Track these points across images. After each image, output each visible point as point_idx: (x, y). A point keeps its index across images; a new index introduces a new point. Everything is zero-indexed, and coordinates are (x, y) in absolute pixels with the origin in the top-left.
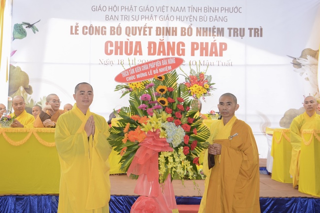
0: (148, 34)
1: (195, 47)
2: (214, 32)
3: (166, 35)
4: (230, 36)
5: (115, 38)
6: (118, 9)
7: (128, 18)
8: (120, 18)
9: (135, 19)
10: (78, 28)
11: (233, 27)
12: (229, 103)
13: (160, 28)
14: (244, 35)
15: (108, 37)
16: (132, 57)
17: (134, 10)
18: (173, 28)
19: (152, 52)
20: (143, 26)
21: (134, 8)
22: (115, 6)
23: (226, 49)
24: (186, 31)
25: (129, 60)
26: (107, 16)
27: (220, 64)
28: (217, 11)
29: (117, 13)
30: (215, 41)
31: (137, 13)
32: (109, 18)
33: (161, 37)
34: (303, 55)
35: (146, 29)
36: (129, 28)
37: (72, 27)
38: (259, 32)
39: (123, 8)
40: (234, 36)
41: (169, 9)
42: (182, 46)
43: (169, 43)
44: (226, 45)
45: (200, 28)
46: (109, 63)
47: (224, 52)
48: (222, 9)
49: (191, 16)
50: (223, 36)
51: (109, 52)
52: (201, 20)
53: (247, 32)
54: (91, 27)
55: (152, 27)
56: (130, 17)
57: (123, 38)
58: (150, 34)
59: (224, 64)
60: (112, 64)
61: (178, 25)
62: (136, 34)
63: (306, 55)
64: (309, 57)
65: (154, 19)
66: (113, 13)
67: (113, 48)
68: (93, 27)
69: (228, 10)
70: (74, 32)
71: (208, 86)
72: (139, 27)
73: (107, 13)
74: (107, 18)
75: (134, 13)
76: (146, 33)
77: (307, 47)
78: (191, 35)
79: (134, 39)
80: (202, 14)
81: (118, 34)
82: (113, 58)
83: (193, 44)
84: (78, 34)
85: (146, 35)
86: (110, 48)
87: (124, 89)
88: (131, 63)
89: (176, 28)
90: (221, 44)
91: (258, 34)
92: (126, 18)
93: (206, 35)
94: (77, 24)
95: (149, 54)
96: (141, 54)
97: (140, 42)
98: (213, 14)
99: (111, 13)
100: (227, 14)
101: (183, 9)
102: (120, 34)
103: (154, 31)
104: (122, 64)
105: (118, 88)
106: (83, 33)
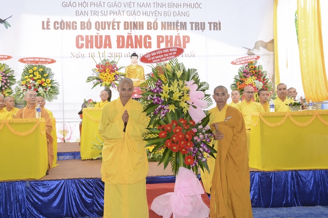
0: (117, 29)
1: (161, 40)
2: (177, 26)
3: (134, 29)
4: (192, 29)
5: (85, 33)
6: (87, 5)
7: (97, 14)
8: (90, 13)
9: (104, 14)
10: (49, 24)
11: (194, 21)
12: (223, 94)
13: (128, 23)
14: (204, 29)
15: (79, 32)
16: (102, 50)
17: (103, 5)
18: (140, 22)
19: (121, 45)
20: (112, 21)
21: (102, 4)
22: (85, 2)
23: (188, 41)
24: (152, 25)
25: (99, 53)
26: (77, 12)
27: (184, 55)
28: (179, 7)
29: (86, 9)
30: (178, 34)
31: (106, 9)
32: (79, 13)
33: (129, 31)
34: (256, 47)
35: (115, 24)
36: (99, 22)
37: (43, 22)
38: (218, 26)
39: (92, 4)
40: (196, 29)
41: (136, 4)
42: (149, 39)
43: (136, 37)
44: (188, 37)
45: (165, 22)
46: (80, 56)
47: (187, 44)
48: (185, 5)
49: (156, 11)
50: (186, 29)
51: (80, 46)
52: (165, 15)
53: (207, 26)
54: (62, 22)
55: (120, 22)
56: (100, 12)
57: (93, 32)
58: (118, 29)
59: (187, 55)
60: (83, 56)
61: (145, 19)
62: (105, 28)
63: (259, 46)
64: (261, 48)
65: (122, 14)
66: (83, 9)
67: (84, 42)
68: (64, 22)
69: (190, 6)
70: (45, 27)
72: (107, 22)
73: (77, 8)
74: (77, 14)
75: (102, 9)
76: (115, 27)
77: (259, 39)
78: (157, 29)
79: (103, 33)
80: (167, 9)
81: (88, 29)
82: (84, 51)
83: (158, 37)
84: (50, 29)
85: (115, 29)
86: (81, 42)
87: (95, 81)
88: (101, 55)
89: (143, 22)
90: (184, 37)
91: (217, 28)
92: (95, 13)
93: (171, 29)
94: (48, 19)
95: (118, 47)
96: (110, 47)
97: (109, 36)
98: (176, 10)
99: (80, 9)
100: (189, 9)
101: (149, 5)
102: (90, 28)
103: (122, 25)
104: (92, 56)
105: (89, 79)
106: (55, 28)
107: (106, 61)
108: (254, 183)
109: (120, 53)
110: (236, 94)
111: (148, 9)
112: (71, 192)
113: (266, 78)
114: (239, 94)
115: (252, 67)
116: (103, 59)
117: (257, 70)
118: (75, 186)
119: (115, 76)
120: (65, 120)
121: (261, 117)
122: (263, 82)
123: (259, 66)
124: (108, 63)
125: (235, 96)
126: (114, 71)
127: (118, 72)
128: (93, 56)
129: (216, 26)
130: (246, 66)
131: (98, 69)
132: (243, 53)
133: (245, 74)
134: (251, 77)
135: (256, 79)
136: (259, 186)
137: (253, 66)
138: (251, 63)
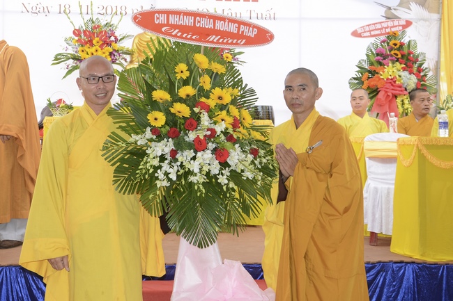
12: (303, 87)
25: (81, 6)
27: (254, 15)
34: (404, 2)
46: (41, 10)
59: (260, 16)
60: (46, 11)
63: (408, 2)
64: (414, 6)
71: (230, 57)
87: (71, 62)
88: (84, 10)
105: (58, 59)
107: (93, 22)
108: (404, 285)
109: (124, 8)
110: (361, 98)
112: (15, 294)
113: (424, 66)
114: (366, 97)
115: (395, 45)
116: (87, 18)
117: (406, 51)
118: (23, 280)
119: (111, 54)
121: (420, 147)
122: (417, 76)
123: (409, 42)
124: (99, 26)
125: (358, 101)
126: (109, 44)
127: (117, 46)
128: (68, 11)
130: (384, 42)
131: (77, 38)
132: (377, 15)
133: (380, 58)
134: (393, 63)
135: (404, 69)
136: (414, 295)
137: (398, 42)
138: (394, 36)
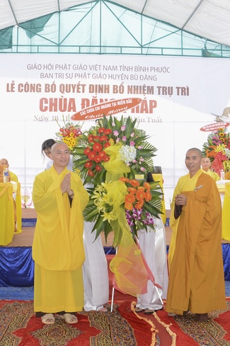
2: (144, 90)
3: (99, 92)
4: (159, 94)
5: (49, 95)
6: (52, 67)
7: (62, 76)
8: (54, 75)
9: (69, 77)
10: (14, 86)
11: (162, 86)
12: (195, 158)
13: (93, 86)
14: (172, 94)
15: (43, 94)
16: (66, 113)
17: (68, 68)
18: (105, 86)
20: (77, 83)
22: (50, 64)
23: (155, 106)
24: (118, 89)
25: (63, 116)
26: (42, 74)
27: (151, 120)
29: (52, 72)
30: (145, 98)
31: (71, 71)
32: (44, 76)
33: (94, 94)
35: (80, 87)
36: (63, 85)
37: (8, 85)
38: (186, 91)
39: (58, 66)
40: (163, 94)
41: (102, 67)
43: (101, 100)
44: (155, 102)
45: (132, 86)
46: (44, 119)
47: (153, 109)
48: (152, 68)
49: (122, 74)
50: (153, 94)
51: (44, 109)
52: (132, 78)
53: (175, 91)
54: (27, 84)
55: (85, 85)
56: (65, 75)
57: (57, 95)
58: (83, 92)
60: (46, 119)
61: (111, 83)
62: (70, 91)
65: (87, 76)
66: (48, 71)
67: (48, 105)
69: (157, 69)
70: (10, 89)
72: (72, 85)
73: (42, 71)
74: (42, 76)
75: (68, 71)
76: (80, 90)
77: (228, 106)
78: (123, 92)
79: (68, 96)
80: (133, 73)
81: (52, 91)
82: (48, 114)
84: (14, 91)
85: (80, 92)
86: (44, 105)
88: (65, 119)
89: (108, 86)
90: (151, 102)
91: (185, 93)
92: (60, 76)
93: (137, 93)
94: (13, 81)
96: (74, 110)
97: (74, 99)
98: (143, 73)
99: (45, 71)
100: (156, 73)
101: (115, 68)
102: (55, 91)
103: (87, 88)
104: (56, 120)
106: (19, 91)
107: (70, 125)
111: (114, 72)
114: (210, 161)
116: (67, 123)
117: (227, 138)
120: (27, 185)
123: (229, 133)
124: (72, 127)
125: (206, 163)
126: (78, 136)
129: (184, 91)
130: (216, 133)
131: (61, 133)
132: (211, 120)
133: (214, 142)
134: (221, 144)
135: (226, 147)
137: (223, 134)
138: (221, 130)
